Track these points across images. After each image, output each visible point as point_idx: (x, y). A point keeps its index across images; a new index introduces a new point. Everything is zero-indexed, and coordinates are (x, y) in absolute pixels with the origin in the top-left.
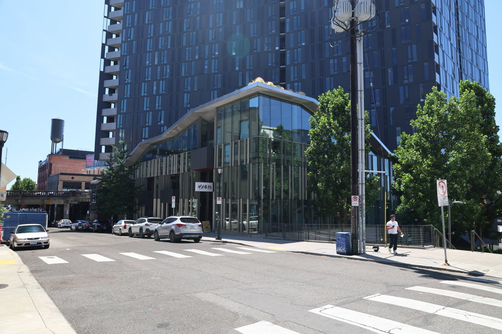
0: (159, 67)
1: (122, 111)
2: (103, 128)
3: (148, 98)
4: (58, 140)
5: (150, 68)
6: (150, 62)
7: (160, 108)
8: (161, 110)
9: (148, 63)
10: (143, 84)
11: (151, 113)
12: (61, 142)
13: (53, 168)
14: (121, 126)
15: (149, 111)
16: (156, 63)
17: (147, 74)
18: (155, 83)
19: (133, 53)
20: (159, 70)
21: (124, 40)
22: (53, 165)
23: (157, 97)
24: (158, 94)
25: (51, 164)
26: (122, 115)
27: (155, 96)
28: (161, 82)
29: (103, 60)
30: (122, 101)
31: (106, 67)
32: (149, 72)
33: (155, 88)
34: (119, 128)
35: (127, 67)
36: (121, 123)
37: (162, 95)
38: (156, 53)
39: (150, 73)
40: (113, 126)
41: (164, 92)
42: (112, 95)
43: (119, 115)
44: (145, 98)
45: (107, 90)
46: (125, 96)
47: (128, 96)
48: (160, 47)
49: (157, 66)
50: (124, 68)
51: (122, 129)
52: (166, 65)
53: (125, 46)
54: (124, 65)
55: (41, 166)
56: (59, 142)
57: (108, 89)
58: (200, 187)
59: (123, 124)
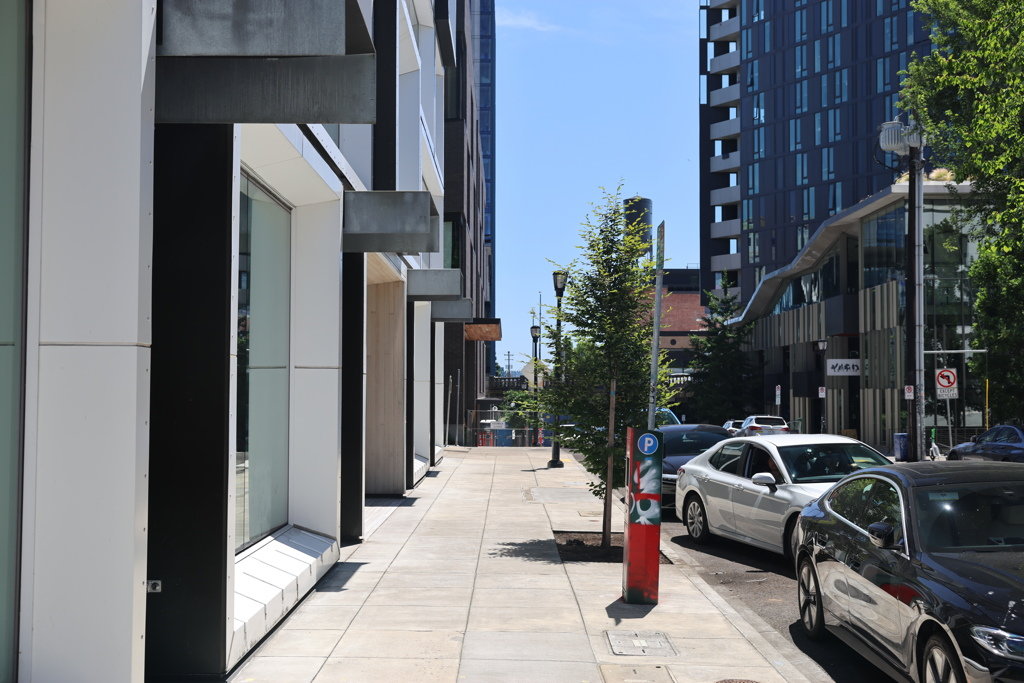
0: (824, 78)
1: (751, 192)
2: (716, 233)
3: (805, 156)
5: (805, 83)
6: (804, 67)
7: (832, 176)
8: (833, 182)
9: (798, 70)
10: (792, 122)
11: (812, 189)
14: (751, 226)
15: (807, 187)
16: (818, 69)
17: (798, 97)
18: (818, 117)
19: (767, 50)
20: (824, 84)
21: (744, 22)
23: (825, 151)
24: (826, 143)
26: (751, 201)
27: (821, 148)
28: (831, 112)
29: (704, 78)
30: (751, 168)
31: (713, 93)
32: (803, 92)
33: (818, 129)
34: (749, 231)
35: (756, 88)
36: (751, 219)
37: (835, 144)
38: (817, 44)
39: (805, 95)
40: (734, 226)
41: (838, 138)
42: (728, 157)
43: (745, 202)
44: (799, 156)
45: (718, 145)
46: (756, 157)
47: (762, 156)
48: (824, 27)
49: (820, 75)
50: (750, 89)
51: (754, 231)
52: (840, 69)
53: (748, 36)
54: (749, 83)
57: (720, 142)
58: (836, 367)
59: (756, 219)
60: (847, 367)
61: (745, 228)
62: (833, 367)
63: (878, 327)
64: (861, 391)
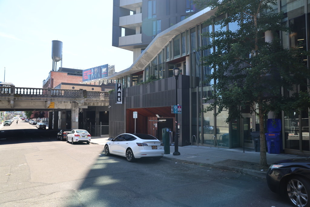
4: (57, 59)
12: (60, 61)
13: (54, 83)
22: (54, 80)
25: (53, 79)
55: (45, 83)
56: (58, 61)
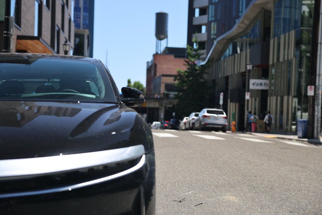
1: (214, 1)
2: (195, 23)
12: (166, 39)
13: (157, 69)
14: (213, 19)
22: (158, 66)
26: (213, 6)
34: (212, 21)
36: (213, 15)
40: (205, 19)
43: (210, 6)
51: (214, 21)
56: (163, 39)
58: (255, 84)
59: (216, 16)
60: (261, 84)
61: (210, 20)
62: (253, 84)
63: (281, 59)
64: (269, 98)
